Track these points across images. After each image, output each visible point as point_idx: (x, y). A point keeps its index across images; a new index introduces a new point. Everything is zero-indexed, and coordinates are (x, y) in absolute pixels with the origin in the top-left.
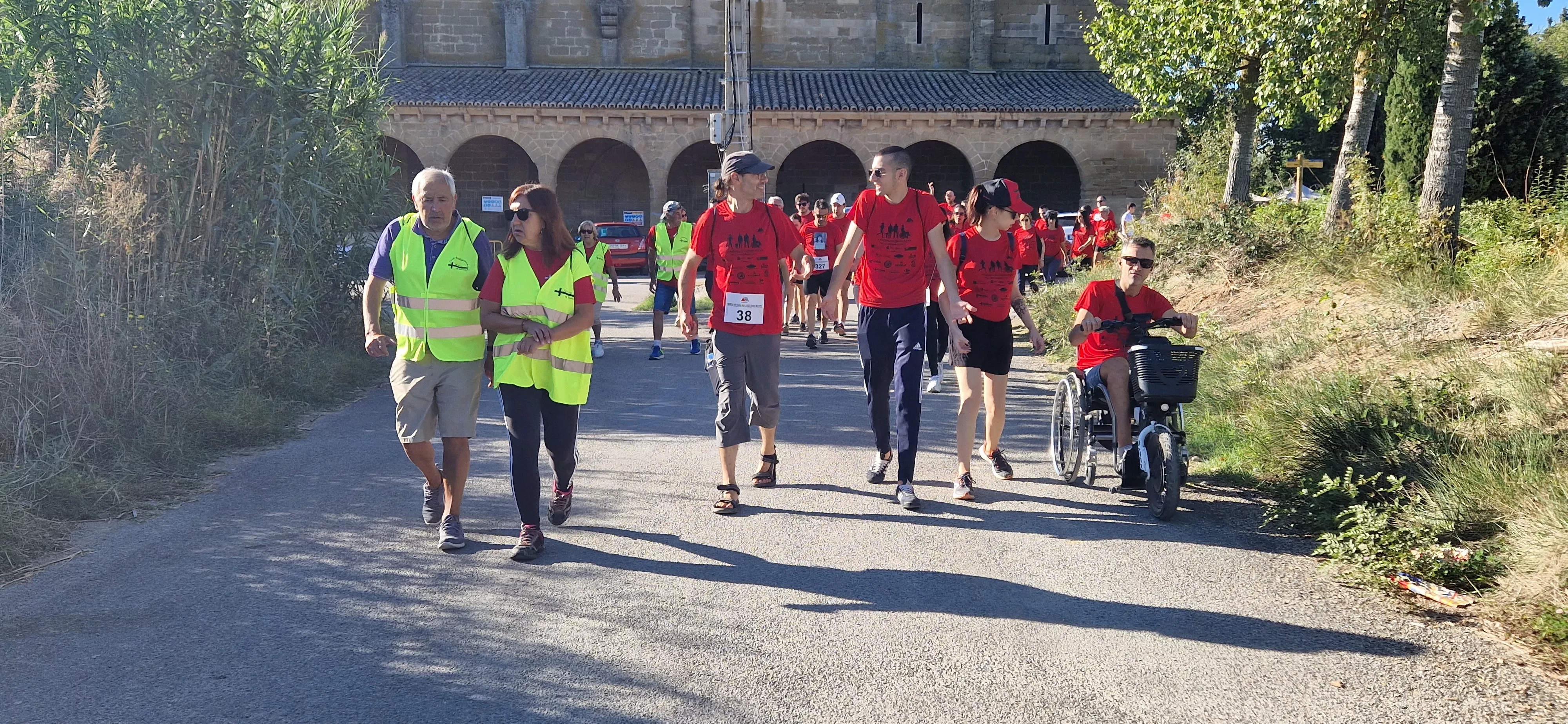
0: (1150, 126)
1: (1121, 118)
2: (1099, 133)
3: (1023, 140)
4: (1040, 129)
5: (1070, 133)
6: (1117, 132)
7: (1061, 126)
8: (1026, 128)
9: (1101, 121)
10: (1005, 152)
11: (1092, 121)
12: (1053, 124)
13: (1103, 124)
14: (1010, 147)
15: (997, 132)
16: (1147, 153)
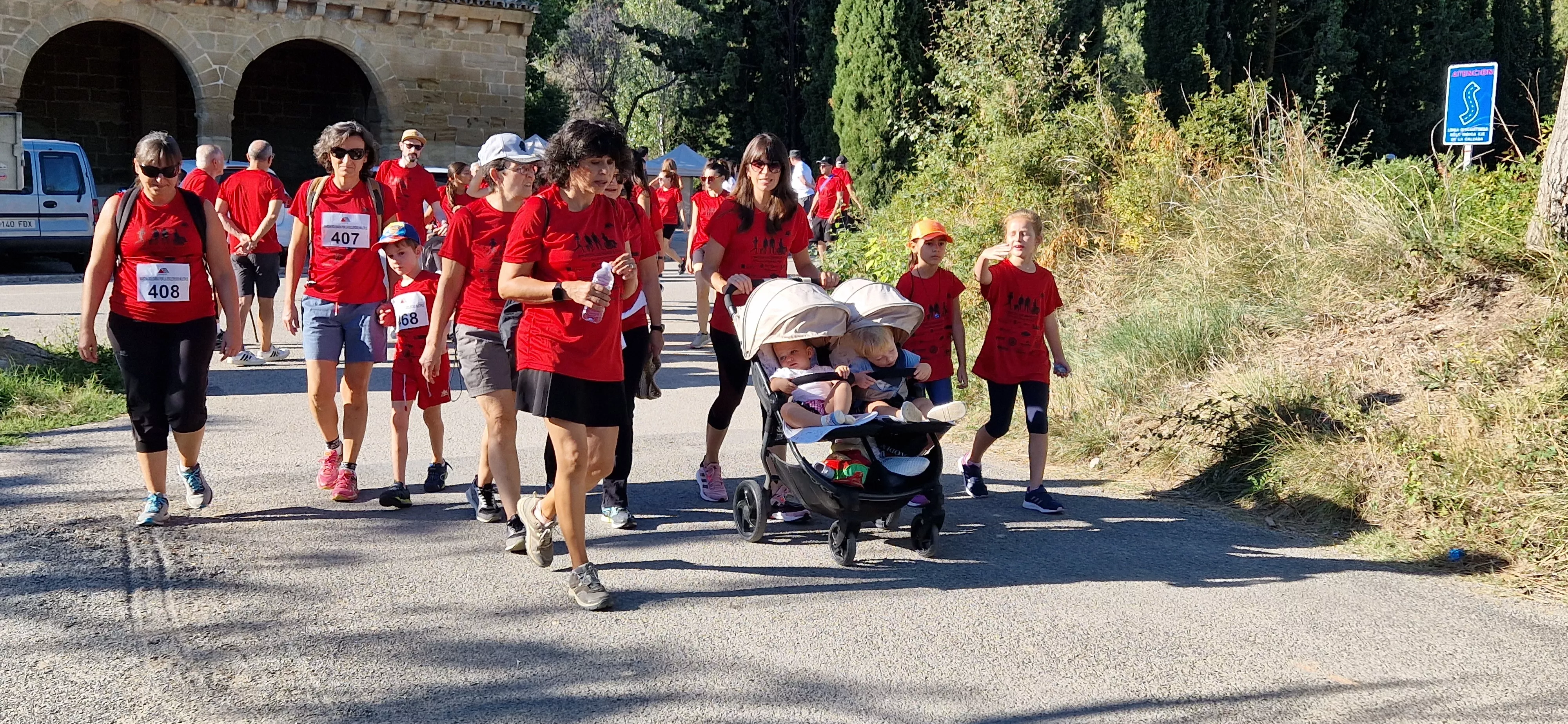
0: (488, 31)
1: (446, 14)
2: (410, 37)
3: (286, 35)
4: (313, 18)
5: (364, 30)
6: (439, 35)
7: (349, 18)
8: (291, 16)
9: (414, 15)
10: (255, 54)
11: (401, 14)
12: (338, 12)
13: (416, 21)
14: (263, 47)
15: (239, 17)
16: (485, 73)
